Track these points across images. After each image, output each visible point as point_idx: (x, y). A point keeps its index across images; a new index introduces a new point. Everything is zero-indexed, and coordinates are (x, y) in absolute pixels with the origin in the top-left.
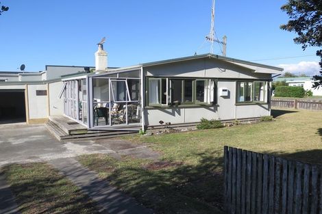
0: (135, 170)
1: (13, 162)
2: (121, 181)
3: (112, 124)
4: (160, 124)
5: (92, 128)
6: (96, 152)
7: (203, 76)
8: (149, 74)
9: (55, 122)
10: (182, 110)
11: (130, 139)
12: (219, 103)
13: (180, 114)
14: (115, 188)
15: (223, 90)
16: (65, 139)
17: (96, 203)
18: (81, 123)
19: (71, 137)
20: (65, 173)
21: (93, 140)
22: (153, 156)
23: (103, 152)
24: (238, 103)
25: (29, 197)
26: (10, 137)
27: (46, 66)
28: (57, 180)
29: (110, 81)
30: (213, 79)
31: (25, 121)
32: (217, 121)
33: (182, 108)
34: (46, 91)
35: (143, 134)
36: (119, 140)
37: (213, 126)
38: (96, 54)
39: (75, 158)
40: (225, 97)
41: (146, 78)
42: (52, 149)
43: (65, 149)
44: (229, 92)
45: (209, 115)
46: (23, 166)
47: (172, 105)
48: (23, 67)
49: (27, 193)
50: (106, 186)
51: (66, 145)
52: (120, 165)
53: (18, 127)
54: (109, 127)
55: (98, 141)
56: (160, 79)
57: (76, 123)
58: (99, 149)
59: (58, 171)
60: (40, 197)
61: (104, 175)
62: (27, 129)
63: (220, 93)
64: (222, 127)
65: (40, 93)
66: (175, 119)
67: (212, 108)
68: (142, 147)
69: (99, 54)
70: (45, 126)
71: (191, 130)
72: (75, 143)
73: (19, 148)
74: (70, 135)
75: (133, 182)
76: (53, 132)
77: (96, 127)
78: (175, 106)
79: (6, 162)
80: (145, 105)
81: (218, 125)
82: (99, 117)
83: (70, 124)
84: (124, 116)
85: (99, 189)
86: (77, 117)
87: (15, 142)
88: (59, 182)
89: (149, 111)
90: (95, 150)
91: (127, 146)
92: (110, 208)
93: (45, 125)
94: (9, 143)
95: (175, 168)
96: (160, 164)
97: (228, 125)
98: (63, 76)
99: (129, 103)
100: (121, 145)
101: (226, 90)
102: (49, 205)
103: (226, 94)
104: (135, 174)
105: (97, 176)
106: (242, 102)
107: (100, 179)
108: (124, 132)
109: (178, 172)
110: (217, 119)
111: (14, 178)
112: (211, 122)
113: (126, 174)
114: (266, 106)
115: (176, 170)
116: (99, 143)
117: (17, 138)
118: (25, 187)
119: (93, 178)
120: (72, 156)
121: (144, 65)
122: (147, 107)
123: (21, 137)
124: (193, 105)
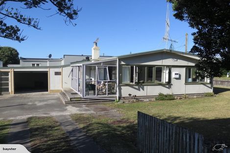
0: (102, 124)
1: (34, 116)
2: (89, 130)
3: (98, 94)
4: (129, 96)
5: (85, 97)
6: (84, 112)
7: (161, 64)
8: (123, 63)
9: (65, 92)
10: (145, 87)
11: (108, 105)
12: (172, 83)
13: (143, 90)
14: (85, 133)
15: (176, 74)
16: (67, 103)
17: (71, 140)
18: (79, 93)
19: (71, 102)
20: (61, 123)
21: (85, 105)
22: (118, 116)
23: (89, 112)
24: (187, 83)
25: (37, 135)
26: (36, 101)
27: (64, 55)
28: (55, 127)
29: (97, 67)
30: (168, 66)
31: (47, 91)
32: (171, 95)
33: (145, 85)
34: (60, 72)
35: (117, 102)
36: (101, 106)
37: (167, 98)
38: (93, 49)
39: (70, 115)
40: (176, 79)
41: (120, 66)
42: (58, 109)
43: (66, 110)
44: (180, 75)
45: (165, 91)
46: (39, 118)
47: (138, 84)
48: (50, 56)
49: (37, 133)
50: (81, 132)
51: (67, 107)
52: (94, 121)
53: (43, 94)
54: (96, 97)
55: (88, 105)
56: (130, 66)
57: (77, 94)
58: (86, 110)
59: (57, 122)
60: (43, 135)
61: (82, 126)
62: (47, 96)
63: (173, 76)
64: (174, 99)
65: (57, 74)
66: (140, 93)
67: (167, 86)
68: (113, 111)
69: (94, 49)
70: (58, 95)
71: (150, 101)
72: (73, 106)
73: (40, 107)
74: (71, 101)
75: (96, 131)
76: (62, 98)
77: (87, 97)
78: (140, 84)
79: (31, 116)
80: (119, 83)
81: (171, 98)
82: (90, 90)
83: (72, 94)
84: (106, 90)
85: (76, 133)
86: (78, 90)
87: (38, 104)
88: (56, 128)
89: (122, 87)
90: (84, 111)
91: (104, 109)
92: (77, 143)
93: (59, 93)
94: (35, 104)
95: (128, 124)
96: (120, 122)
97: (179, 98)
98: (72, 63)
99: (109, 82)
100: (101, 109)
101: (178, 74)
102: (46, 139)
103: (177, 76)
104: (100, 127)
105: (78, 126)
106: (190, 82)
107: (78, 128)
108: (105, 101)
109: (128, 127)
110: (171, 94)
111: (32, 125)
112: (166, 96)
113: (95, 126)
114: (210, 86)
115: (127, 126)
116: (88, 107)
117: (40, 101)
118: (37, 129)
119: (75, 127)
120: (69, 114)
121: (119, 57)
122: (121, 84)
123: (43, 101)
124: (153, 84)
